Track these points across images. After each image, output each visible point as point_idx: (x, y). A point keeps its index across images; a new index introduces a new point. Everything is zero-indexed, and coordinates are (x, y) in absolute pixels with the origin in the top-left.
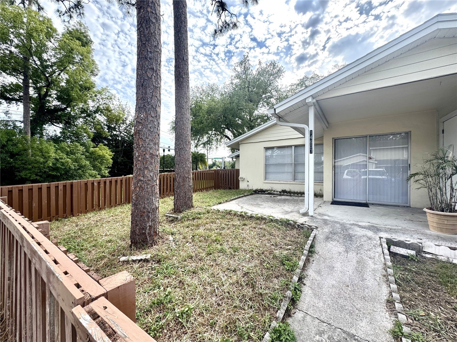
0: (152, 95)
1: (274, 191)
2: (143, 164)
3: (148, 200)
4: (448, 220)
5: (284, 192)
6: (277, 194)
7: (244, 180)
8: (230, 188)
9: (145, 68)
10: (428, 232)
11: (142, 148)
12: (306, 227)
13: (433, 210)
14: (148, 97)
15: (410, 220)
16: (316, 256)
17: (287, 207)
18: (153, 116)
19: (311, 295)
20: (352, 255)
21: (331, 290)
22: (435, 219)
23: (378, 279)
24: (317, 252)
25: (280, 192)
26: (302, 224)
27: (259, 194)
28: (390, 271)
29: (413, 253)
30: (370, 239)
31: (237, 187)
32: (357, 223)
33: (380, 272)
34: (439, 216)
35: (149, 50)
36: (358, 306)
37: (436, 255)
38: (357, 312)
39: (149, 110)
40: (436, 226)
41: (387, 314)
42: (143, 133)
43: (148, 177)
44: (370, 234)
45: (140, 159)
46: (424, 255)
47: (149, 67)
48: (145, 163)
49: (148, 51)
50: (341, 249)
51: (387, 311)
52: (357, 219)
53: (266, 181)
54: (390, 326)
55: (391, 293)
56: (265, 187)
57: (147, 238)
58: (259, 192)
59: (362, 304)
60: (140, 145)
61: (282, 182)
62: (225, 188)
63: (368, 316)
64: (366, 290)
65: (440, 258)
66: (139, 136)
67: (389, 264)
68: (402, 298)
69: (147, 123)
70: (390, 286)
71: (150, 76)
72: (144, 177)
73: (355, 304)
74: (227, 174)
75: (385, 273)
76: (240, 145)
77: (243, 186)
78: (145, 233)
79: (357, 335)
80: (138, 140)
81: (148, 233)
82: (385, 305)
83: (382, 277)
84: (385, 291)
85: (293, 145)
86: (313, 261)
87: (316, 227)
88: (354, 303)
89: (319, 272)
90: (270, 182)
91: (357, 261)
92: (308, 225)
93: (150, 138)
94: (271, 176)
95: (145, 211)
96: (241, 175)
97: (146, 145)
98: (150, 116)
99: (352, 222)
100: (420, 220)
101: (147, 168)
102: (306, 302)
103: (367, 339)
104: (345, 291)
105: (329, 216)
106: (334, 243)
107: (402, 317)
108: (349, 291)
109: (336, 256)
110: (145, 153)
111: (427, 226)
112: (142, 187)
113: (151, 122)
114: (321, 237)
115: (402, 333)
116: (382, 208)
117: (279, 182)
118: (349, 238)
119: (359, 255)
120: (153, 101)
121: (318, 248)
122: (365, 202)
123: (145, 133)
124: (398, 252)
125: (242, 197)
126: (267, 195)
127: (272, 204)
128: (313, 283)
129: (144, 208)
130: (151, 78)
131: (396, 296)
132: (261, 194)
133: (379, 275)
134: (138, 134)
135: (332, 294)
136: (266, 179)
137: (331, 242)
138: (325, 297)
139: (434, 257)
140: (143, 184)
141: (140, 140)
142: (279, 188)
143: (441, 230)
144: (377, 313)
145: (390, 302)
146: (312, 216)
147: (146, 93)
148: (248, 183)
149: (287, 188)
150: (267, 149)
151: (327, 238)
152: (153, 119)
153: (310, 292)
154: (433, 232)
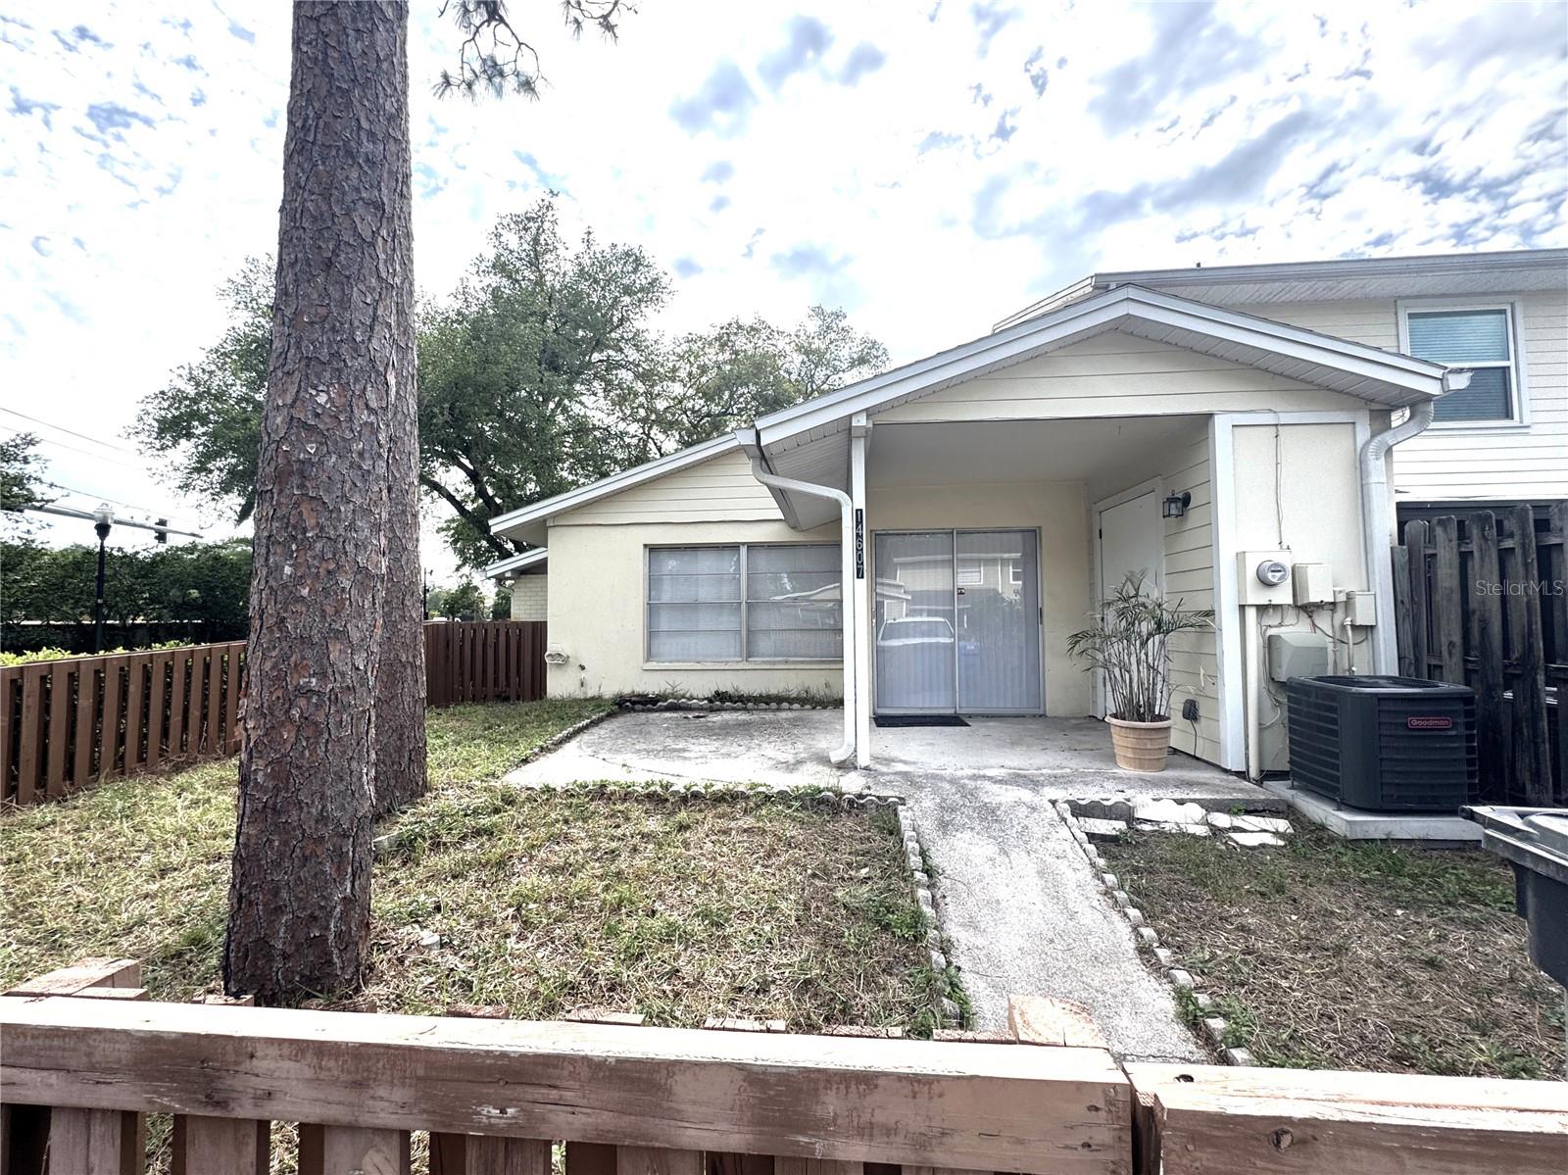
0: (375, 318)
1: (692, 698)
2: (323, 617)
3: (342, 779)
4: (1151, 739)
5: (722, 700)
6: (701, 709)
7: (563, 661)
8: (504, 698)
9: (344, 193)
10: (1120, 772)
11: (319, 545)
12: (872, 801)
13: (1124, 719)
14: (356, 323)
15: (1070, 749)
16: (944, 883)
17: (775, 750)
18: (374, 404)
19: (987, 992)
20: (1019, 857)
21: (1023, 965)
22: (1131, 742)
23: (1095, 903)
24: (940, 871)
25: (710, 700)
26: (860, 796)
27: (635, 711)
28: (1110, 878)
29: (1121, 825)
30: (1034, 809)
31: (538, 688)
32: (982, 773)
33: (1093, 887)
34: (1137, 732)
35: (365, 125)
36: (1096, 983)
37: (1158, 823)
38: (1101, 997)
39: (357, 380)
40: (1131, 756)
41: (1153, 980)
42: (324, 478)
43: (343, 675)
44: (1026, 795)
45: (305, 592)
46: (1139, 827)
47: (364, 195)
48: (329, 610)
49: (360, 127)
50: (991, 849)
51: (1149, 974)
52: (973, 760)
53: (653, 665)
54: (1170, 1006)
55: (1135, 929)
56: (652, 686)
57: (330, 963)
58: (634, 703)
59: (1099, 974)
60: (305, 531)
61: (709, 666)
62: (479, 698)
63: (1124, 999)
64: (1092, 940)
65: (1167, 827)
66: (302, 486)
67: (1101, 862)
68: (1159, 933)
69: (348, 435)
70: (1126, 915)
71: (367, 235)
72: (323, 676)
73: (1089, 981)
74: (491, 641)
75: (1102, 888)
76: (551, 532)
77: (559, 684)
78: (323, 939)
79: (1127, 1052)
80: (297, 505)
81: (339, 935)
82: (1138, 961)
83: (1101, 898)
84: (1124, 930)
85: (744, 544)
86: (944, 897)
87: (899, 798)
88: (1084, 979)
89: (972, 924)
90: (666, 665)
91: (1038, 872)
92: (878, 797)
93: (357, 499)
94: (666, 645)
95: (327, 832)
96: (554, 644)
97: (341, 531)
98: (361, 403)
99: (970, 772)
100: (1089, 747)
101: (342, 635)
102: (988, 1016)
103: (1148, 1052)
104: (1054, 955)
105: (905, 762)
106: (967, 835)
107: (1182, 977)
108: (1060, 954)
109: (987, 869)
110: (332, 566)
111: (1111, 758)
112: (316, 724)
113: (366, 432)
114: (928, 826)
115: (1202, 1010)
116: (996, 724)
117: (699, 667)
118: (989, 814)
119: (1033, 855)
120: (375, 344)
121: (937, 860)
122: (950, 711)
123: (337, 477)
124: (1096, 832)
125: (586, 727)
126: (668, 715)
127: (717, 744)
128: (977, 961)
129: (322, 819)
130: (373, 245)
131: (1148, 932)
132: (643, 711)
133: (1095, 897)
134: (295, 480)
135: (1032, 972)
136: (649, 656)
137: (959, 835)
138: (1019, 985)
139: (1156, 828)
140: (317, 706)
141: (305, 508)
142: (700, 686)
143: (1141, 764)
144: (1136, 984)
145: (1144, 951)
146: (866, 768)
147: (345, 303)
148: (583, 674)
149: (727, 683)
150: (653, 549)
151: (944, 826)
152: (372, 418)
153: (982, 984)
154: (1125, 770)
